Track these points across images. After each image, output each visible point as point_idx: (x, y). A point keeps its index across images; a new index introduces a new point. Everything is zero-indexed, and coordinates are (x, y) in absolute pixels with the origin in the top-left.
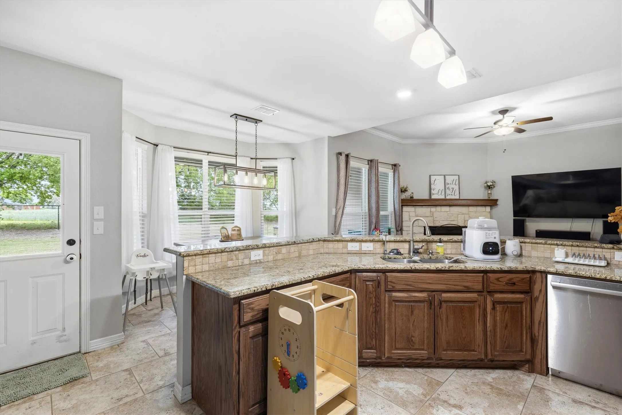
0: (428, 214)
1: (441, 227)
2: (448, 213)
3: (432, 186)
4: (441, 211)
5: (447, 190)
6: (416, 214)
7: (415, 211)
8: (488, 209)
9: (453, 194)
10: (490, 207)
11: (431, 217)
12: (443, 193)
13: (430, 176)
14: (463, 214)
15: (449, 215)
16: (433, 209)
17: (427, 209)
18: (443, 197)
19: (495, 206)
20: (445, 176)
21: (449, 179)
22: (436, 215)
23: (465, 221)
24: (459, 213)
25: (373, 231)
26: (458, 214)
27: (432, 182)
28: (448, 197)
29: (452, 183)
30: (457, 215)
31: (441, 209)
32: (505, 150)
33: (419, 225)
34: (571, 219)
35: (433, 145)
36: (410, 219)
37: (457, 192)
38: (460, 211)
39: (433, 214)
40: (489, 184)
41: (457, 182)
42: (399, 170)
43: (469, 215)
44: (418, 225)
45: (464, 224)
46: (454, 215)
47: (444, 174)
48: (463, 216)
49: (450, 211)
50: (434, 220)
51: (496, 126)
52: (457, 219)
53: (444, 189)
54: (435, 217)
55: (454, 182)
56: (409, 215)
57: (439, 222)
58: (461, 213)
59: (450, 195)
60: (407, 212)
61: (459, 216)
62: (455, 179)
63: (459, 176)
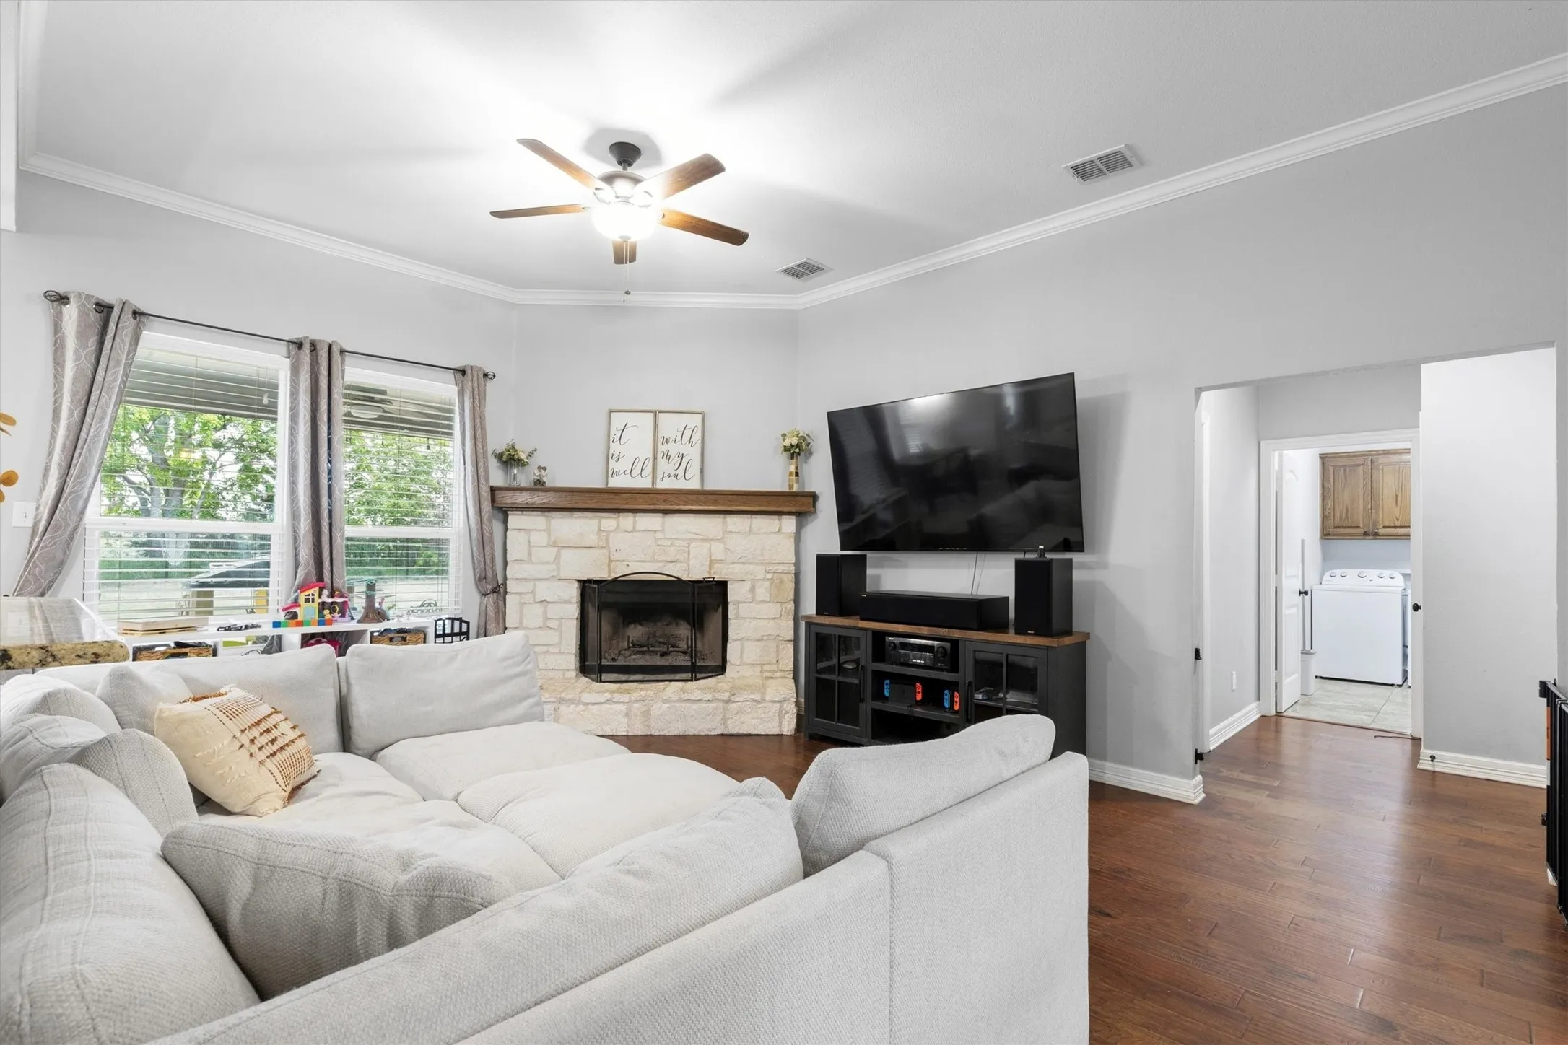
0: (592, 539)
2: (659, 535)
3: (615, 448)
4: (634, 530)
5: (662, 463)
6: (553, 539)
7: (548, 530)
8: (793, 523)
9: (681, 474)
10: (794, 517)
11: (602, 547)
12: (648, 469)
13: (610, 412)
14: (706, 540)
15: (660, 542)
16: (609, 522)
17: (587, 520)
18: (645, 483)
19: (810, 515)
20: (656, 416)
21: (670, 426)
22: (617, 541)
23: (712, 563)
24: (696, 537)
26: (692, 541)
27: (615, 433)
28: (661, 485)
29: (678, 439)
30: (685, 544)
31: (635, 523)
33: (562, 576)
36: (530, 554)
37: (694, 470)
38: (698, 531)
39: (607, 540)
41: (697, 436)
43: (724, 543)
44: (558, 574)
45: (709, 573)
46: (677, 543)
47: (655, 409)
48: (707, 545)
49: (662, 531)
50: (612, 557)
52: (686, 555)
53: (651, 457)
54: (613, 550)
55: (688, 433)
56: (529, 542)
57: (628, 565)
58: (700, 537)
59: (669, 476)
60: (523, 532)
61: (693, 545)
62: (690, 427)
63: (705, 414)
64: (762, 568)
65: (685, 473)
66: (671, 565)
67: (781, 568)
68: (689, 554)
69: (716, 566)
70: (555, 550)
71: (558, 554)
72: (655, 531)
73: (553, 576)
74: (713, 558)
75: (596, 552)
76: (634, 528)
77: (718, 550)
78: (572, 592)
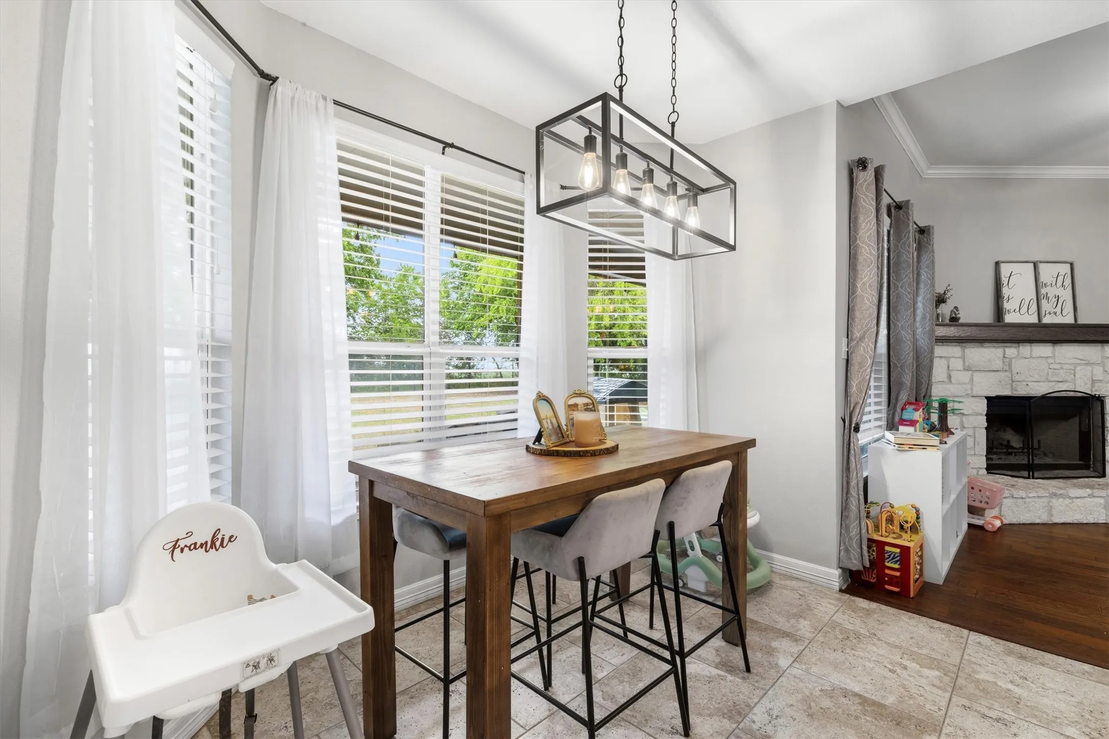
0: (998, 364)
1: (1044, 397)
2: (1050, 361)
3: (1005, 291)
4: (1031, 357)
5: (1044, 302)
6: (967, 364)
7: (963, 358)
9: (1058, 310)
11: (1006, 371)
12: (1034, 307)
13: (997, 264)
14: (1088, 364)
15: (1051, 366)
16: (1011, 351)
17: (993, 350)
18: (1033, 319)
20: (1035, 265)
21: (1047, 273)
22: (1018, 365)
23: (1093, 382)
24: (1079, 362)
26: (1076, 365)
27: (1004, 280)
28: (1045, 320)
29: (1054, 283)
30: (1072, 367)
31: (1031, 351)
33: (975, 393)
35: (1005, 182)
36: (950, 377)
37: (1069, 308)
38: (1081, 357)
39: (1010, 366)
41: (1068, 281)
43: (1103, 366)
44: (972, 392)
45: (1092, 391)
46: (1066, 367)
47: (1035, 259)
48: (1089, 368)
49: (1054, 357)
50: (1017, 379)
53: (1035, 297)
54: (1014, 371)
55: (1060, 279)
56: (948, 367)
57: (1027, 385)
58: (1085, 362)
59: (1050, 313)
60: (945, 360)
61: (1079, 368)
62: (1062, 273)
63: (1072, 264)
65: (1062, 311)
66: (1061, 384)
68: (1075, 376)
69: (1097, 384)
70: (970, 372)
71: (972, 375)
72: (1047, 357)
73: (967, 394)
74: (1094, 379)
75: (1003, 375)
76: (1029, 355)
77: (1098, 372)
78: (983, 406)
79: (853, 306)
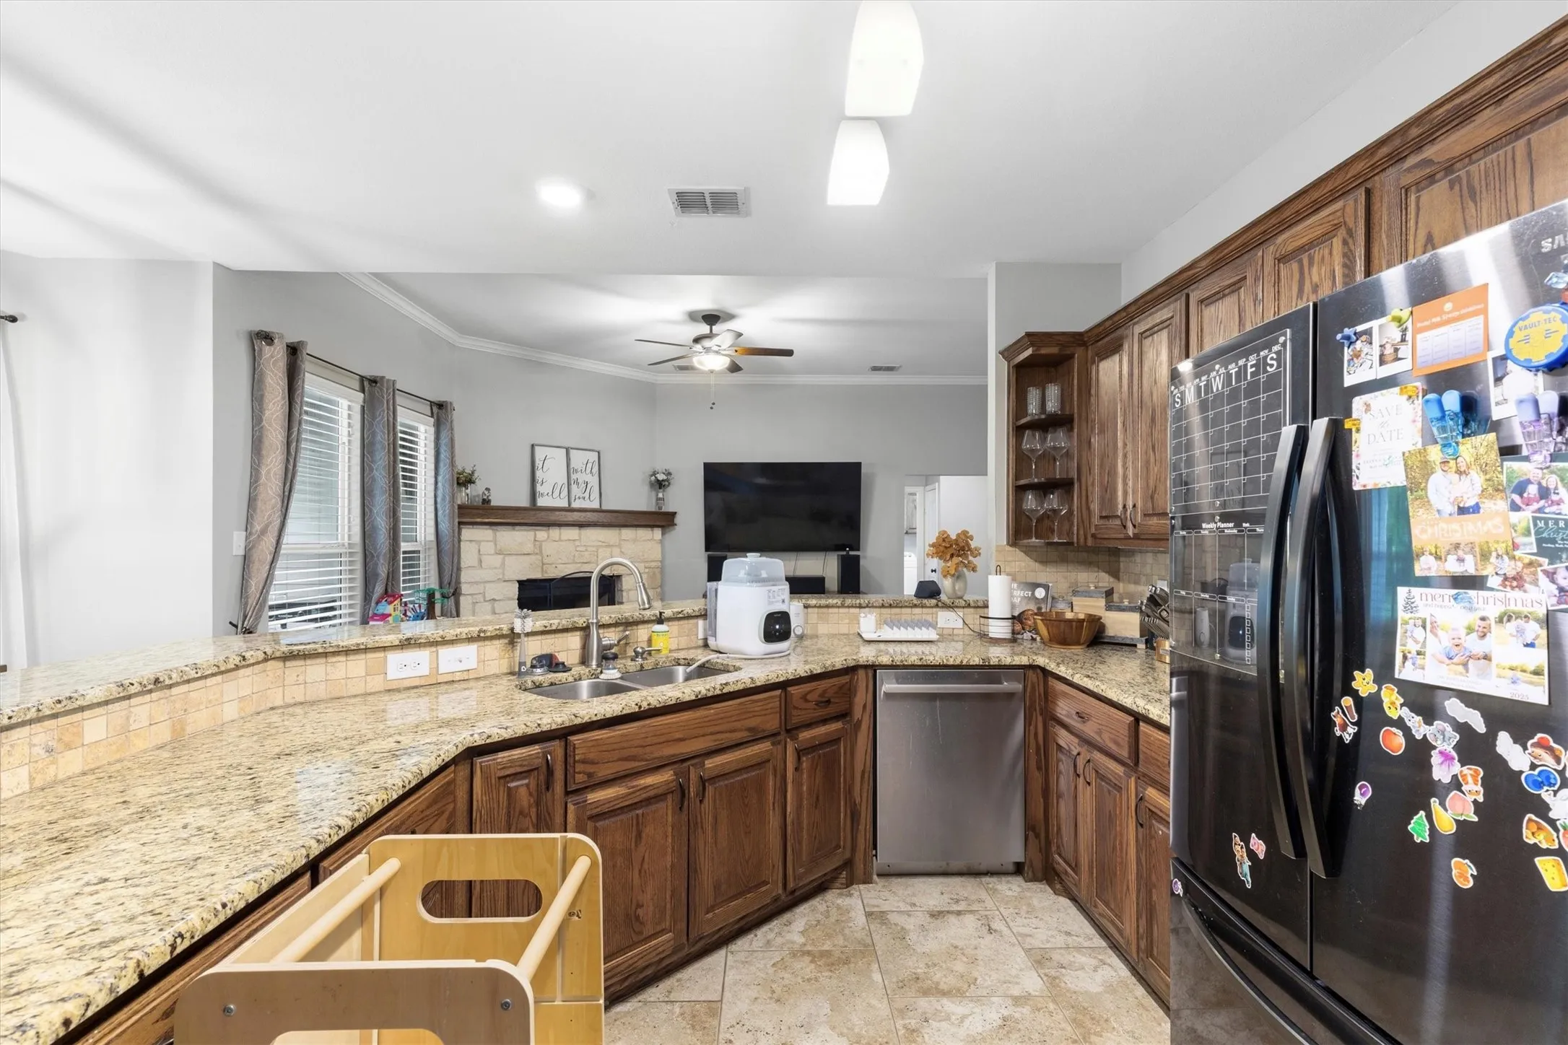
0: (529, 547)
1: (563, 579)
2: (577, 543)
3: (539, 474)
4: (560, 540)
5: (574, 487)
6: (499, 548)
7: (495, 542)
8: (657, 533)
9: (587, 495)
10: (660, 529)
11: (537, 554)
12: (565, 493)
13: (533, 446)
14: (609, 546)
15: (578, 549)
16: (542, 534)
17: (525, 533)
18: (563, 503)
19: (671, 528)
20: (568, 450)
21: (578, 459)
22: (549, 548)
24: (600, 544)
25: (377, 603)
26: (598, 547)
27: (538, 463)
28: (575, 505)
29: (583, 470)
30: (594, 549)
31: (560, 534)
32: (714, 404)
33: (507, 578)
34: (796, 553)
35: (540, 365)
36: (480, 561)
37: (595, 494)
38: (602, 540)
39: (540, 547)
40: (661, 477)
41: (596, 469)
42: (452, 422)
43: (621, 548)
44: (502, 577)
46: (589, 549)
47: (567, 446)
48: (609, 550)
49: (580, 539)
50: (545, 561)
51: (698, 347)
52: (596, 558)
53: (566, 482)
54: (545, 555)
55: (589, 465)
56: (479, 551)
57: (556, 567)
58: (605, 544)
59: (579, 498)
60: (474, 543)
61: (599, 550)
62: (591, 461)
63: (599, 453)
64: (643, 565)
65: (589, 496)
66: (586, 565)
67: (653, 564)
70: (502, 556)
71: (504, 559)
72: (574, 541)
73: (498, 579)
75: (532, 558)
76: (560, 538)
77: (616, 554)
78: (514, 590)
79: (256, 495)
